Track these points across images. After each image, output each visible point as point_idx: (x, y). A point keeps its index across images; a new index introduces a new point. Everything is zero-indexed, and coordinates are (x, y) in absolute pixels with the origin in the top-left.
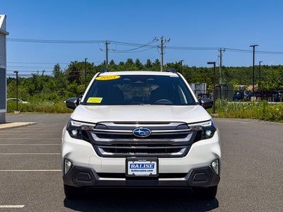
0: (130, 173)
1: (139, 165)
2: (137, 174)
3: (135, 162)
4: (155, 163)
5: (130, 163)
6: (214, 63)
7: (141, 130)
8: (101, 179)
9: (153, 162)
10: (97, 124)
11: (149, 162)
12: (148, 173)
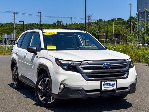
0: (103, 89)
1: (107, 84)
2: (107, 89)
3: (106, 83)
4: (115, 82)
5: (103, 83)
6: (24, 22)
7: (107, 64)
8: (88, 93)
9: (114, 82)
10: (82, 62)
11: (112, 82)
12: (112, 88)
